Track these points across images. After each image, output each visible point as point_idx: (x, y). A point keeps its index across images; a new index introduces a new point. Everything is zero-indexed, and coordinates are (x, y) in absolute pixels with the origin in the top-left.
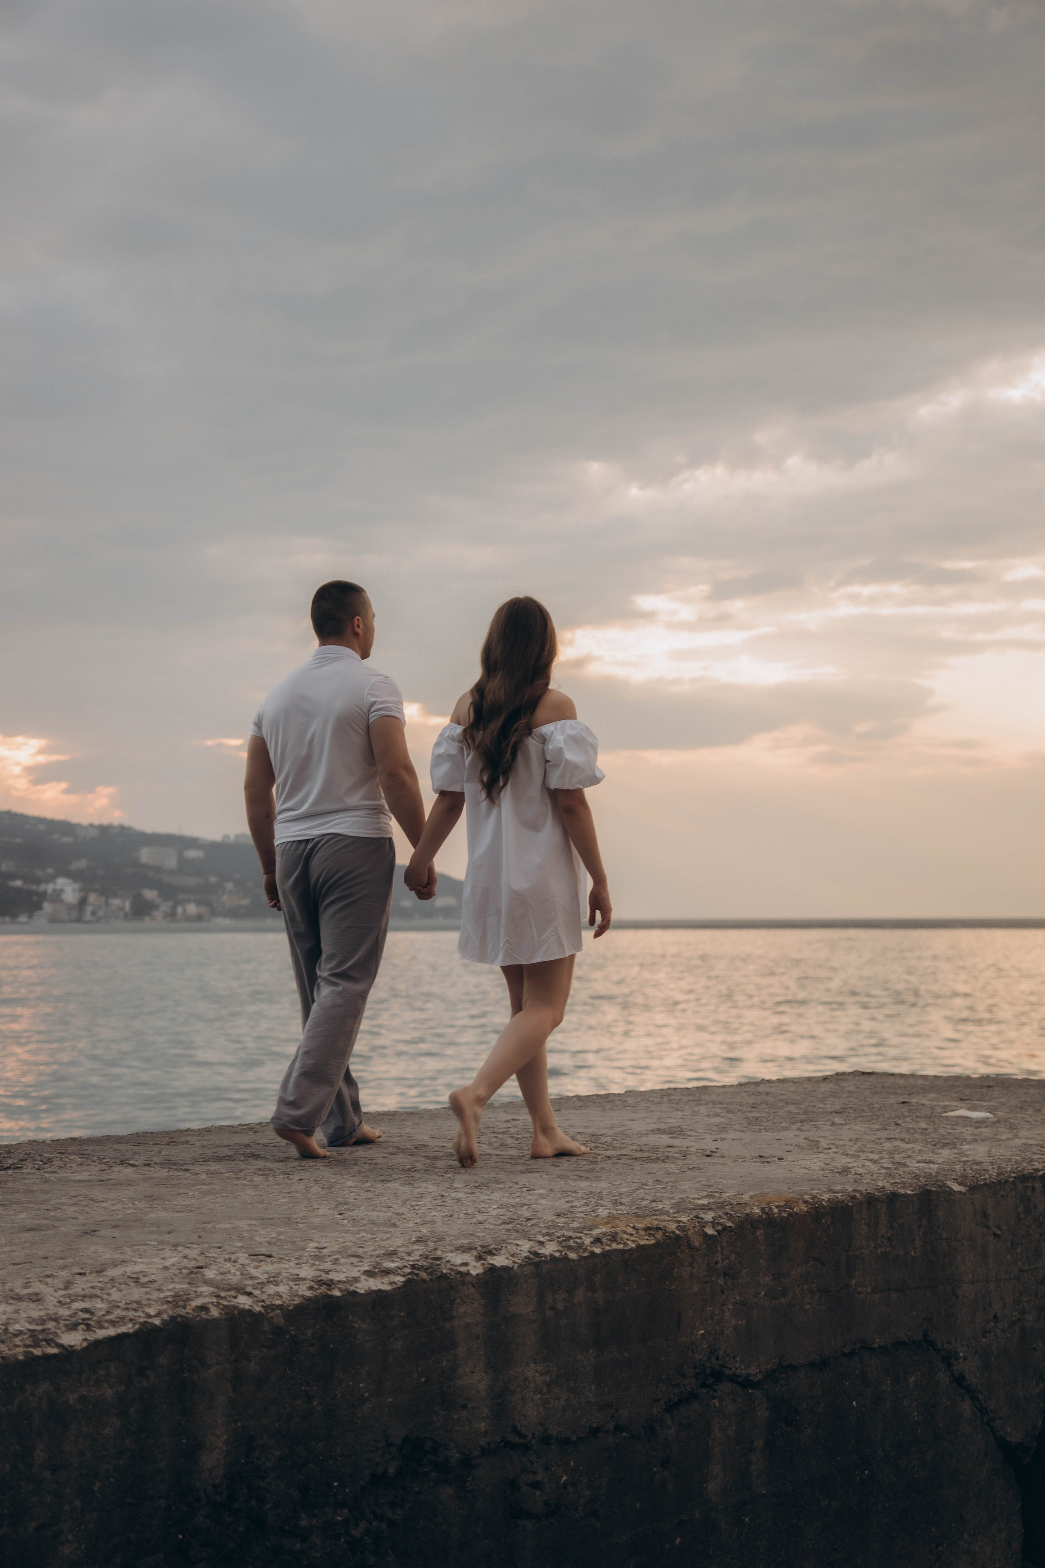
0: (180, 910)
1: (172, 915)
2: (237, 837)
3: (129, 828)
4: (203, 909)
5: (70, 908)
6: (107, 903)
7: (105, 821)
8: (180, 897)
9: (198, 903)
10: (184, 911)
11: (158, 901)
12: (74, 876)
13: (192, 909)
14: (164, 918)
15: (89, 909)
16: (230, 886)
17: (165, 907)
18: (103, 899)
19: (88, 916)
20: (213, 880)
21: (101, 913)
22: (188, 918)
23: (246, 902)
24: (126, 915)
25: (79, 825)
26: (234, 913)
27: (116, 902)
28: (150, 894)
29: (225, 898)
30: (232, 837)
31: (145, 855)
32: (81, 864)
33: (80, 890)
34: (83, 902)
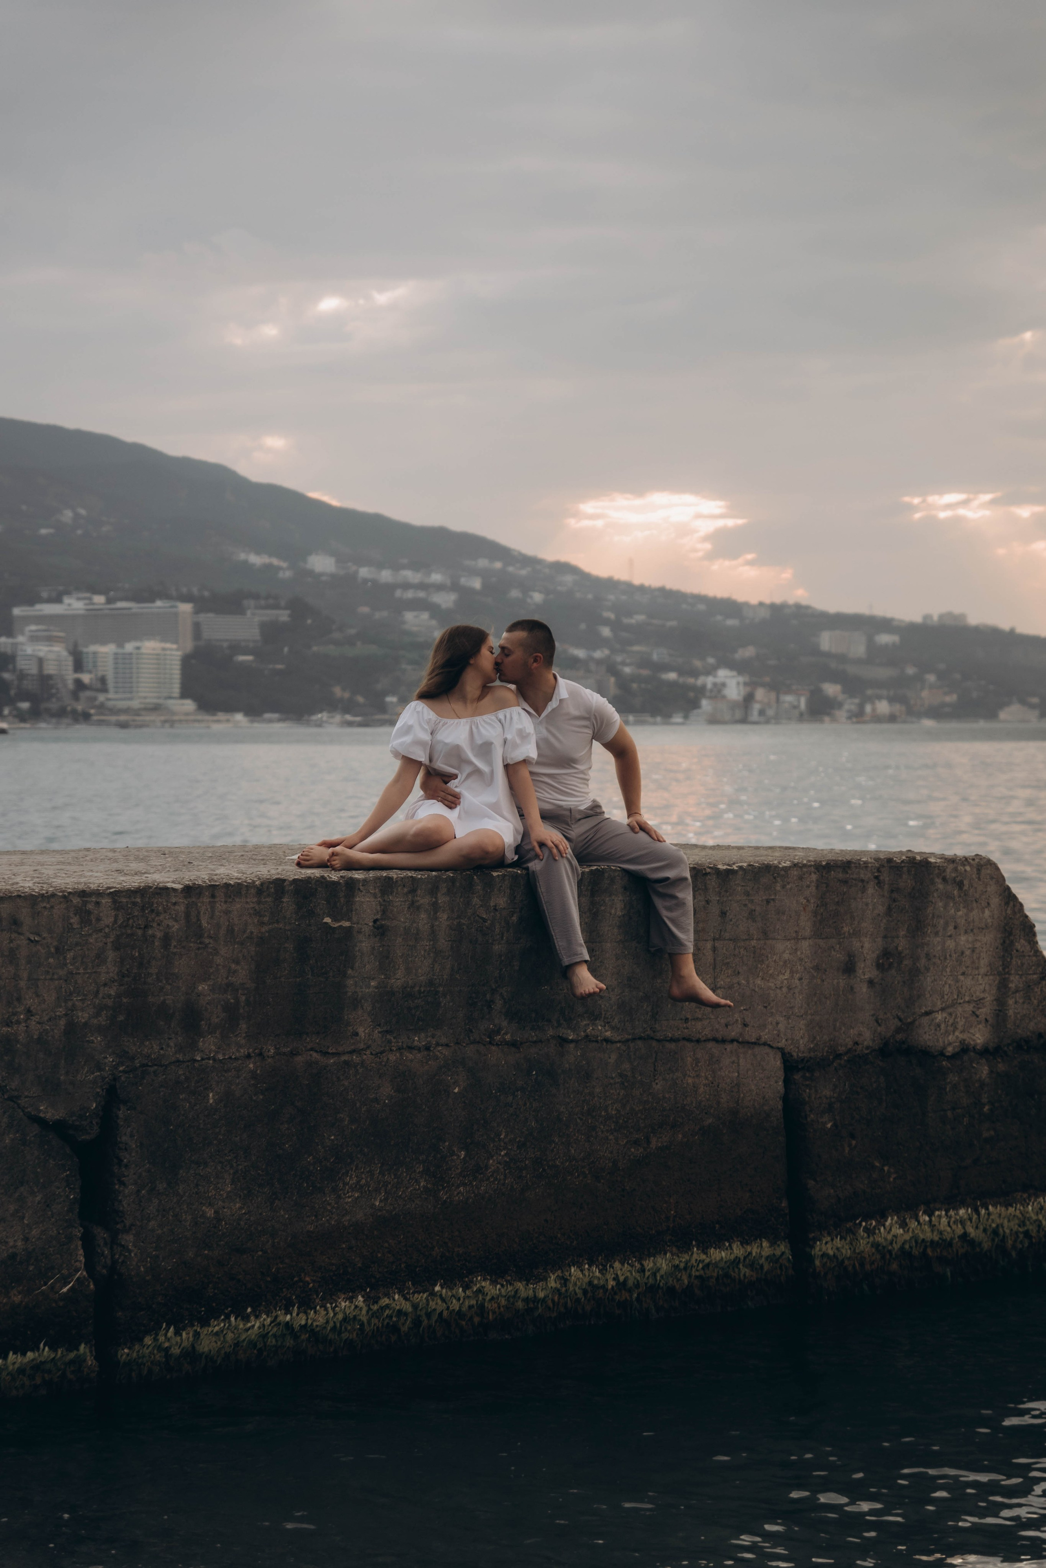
0: (868, 708)
1: (858, 716)
2: (941, 617)
3: (808, 607)
4: (898, 708)
5: (734, 705)
6: (778, 700)
7: (778, 600)
8: (869, 692)
9: (891, 700)
10: (874, 710)
11: (841, 697)
12: (739, 667)
13: (883, 707)
14: (849, 718)
15: (756, 707)
16: (931, 678)
17: (851, 705)
18: (773, 695)
19: (755, 715)
20: (910, 671)
21: (770, 712)
22: (878, 719)
23: (952, 698)
24: (801, 714)
25: (746, 604)
26: (937, 713)
27: (789, 698)
28: (831, 689)
29: (925, 694)
30: (935, 618)
31: (826, 641)
32: (748, 652)
33: (746, 684)
34: (749, 699)
